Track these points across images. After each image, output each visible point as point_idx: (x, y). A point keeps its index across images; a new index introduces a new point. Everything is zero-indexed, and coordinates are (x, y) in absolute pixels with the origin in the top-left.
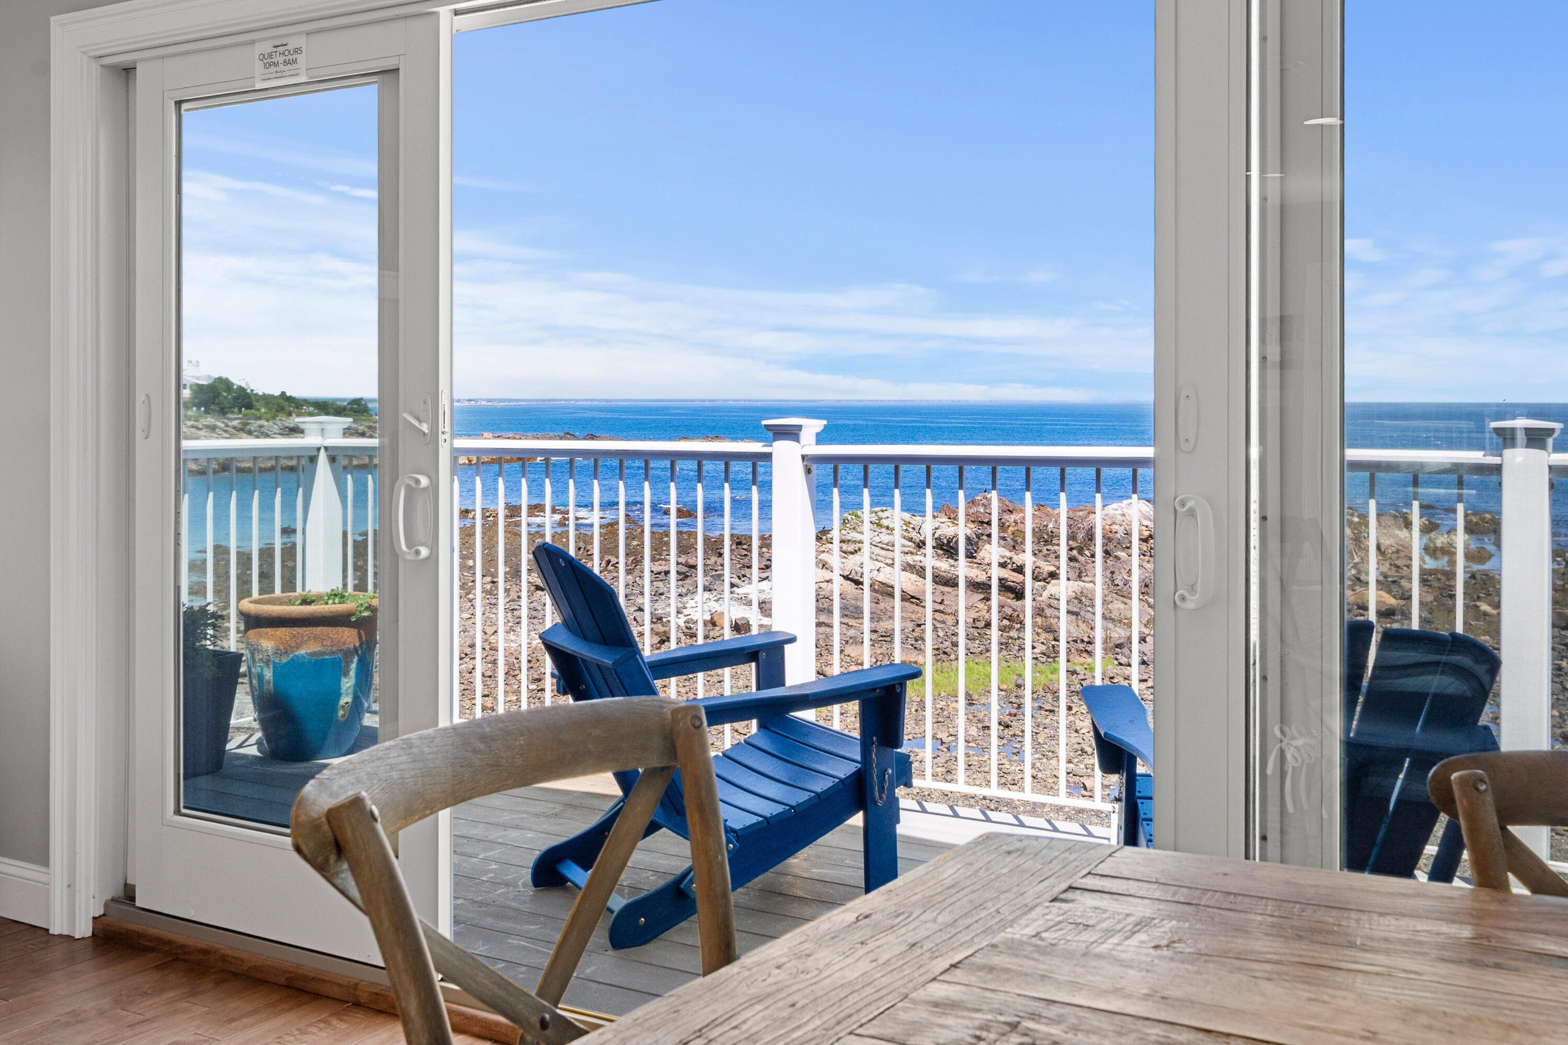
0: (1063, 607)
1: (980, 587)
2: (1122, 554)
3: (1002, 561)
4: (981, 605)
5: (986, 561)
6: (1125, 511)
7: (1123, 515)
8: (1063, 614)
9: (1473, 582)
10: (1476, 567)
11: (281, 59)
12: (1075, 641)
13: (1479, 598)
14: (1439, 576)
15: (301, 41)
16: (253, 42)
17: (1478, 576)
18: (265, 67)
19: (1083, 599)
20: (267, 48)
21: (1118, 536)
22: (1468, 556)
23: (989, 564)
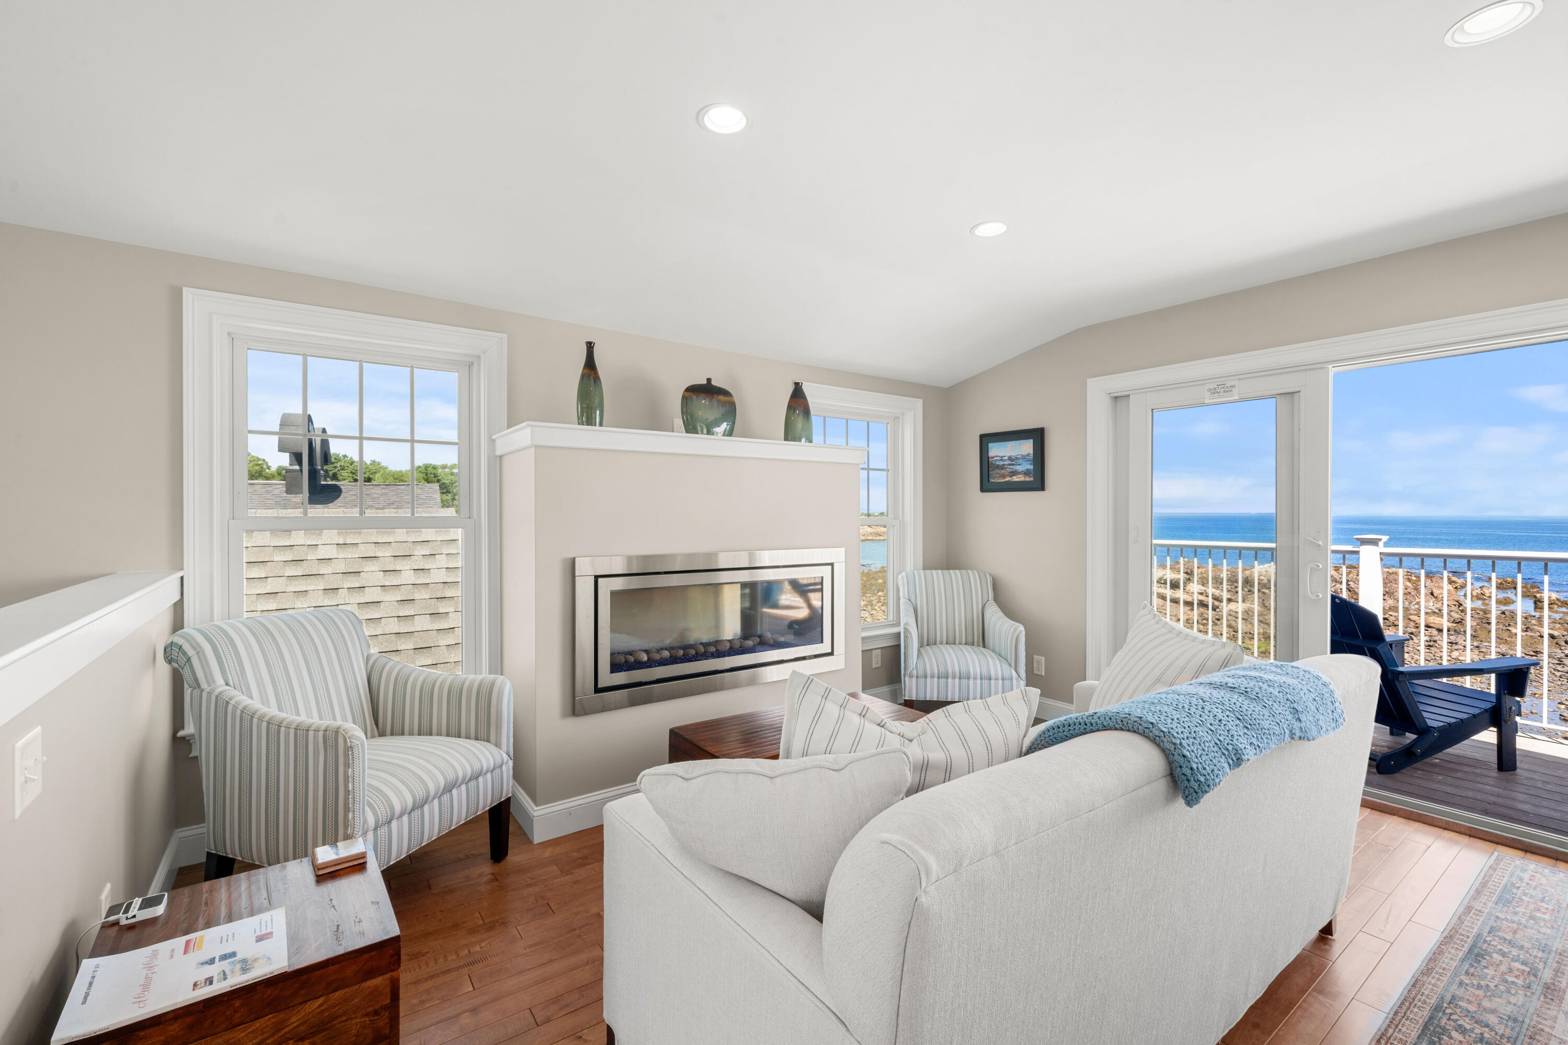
0: (1240, 616)
1: (1189, 604)
2: (1266, 591)
3: (1200, 591)
4: (1190, 613)
5: (1191, 591)
6: (1268, 569)
7: (1267, 571)
8: (1240, 621)
9: (1504, 616)
10: (1504, 608)
11: (1222, 390)
12: (1246, 633)
13: (1509, 625)
14: (1478, 612)
15: (1236, 383)
16: (1204, 384)
17: (1507, 613)
18: (1211, 393)
19: (1250, 613)
20: (1213, 386)
21: (1264, 582)
22: (1499, 602)
23: (1193, 593)
